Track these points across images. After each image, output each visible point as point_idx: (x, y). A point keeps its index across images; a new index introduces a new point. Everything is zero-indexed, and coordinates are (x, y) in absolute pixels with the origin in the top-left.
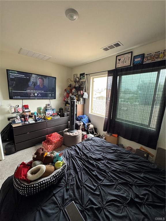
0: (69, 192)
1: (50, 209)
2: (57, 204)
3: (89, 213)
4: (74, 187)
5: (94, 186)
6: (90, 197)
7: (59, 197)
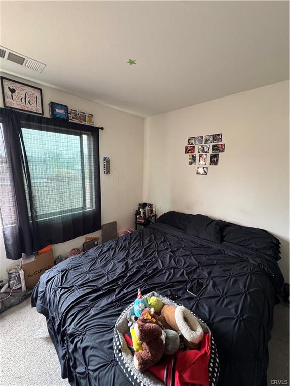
0: (181, 295)
1: (205, 309)
2: (197, 304)
3: (191, 277)
4: (174, 290)
5: (166, 273)
6: (178, 276)
7: (190, 304)
